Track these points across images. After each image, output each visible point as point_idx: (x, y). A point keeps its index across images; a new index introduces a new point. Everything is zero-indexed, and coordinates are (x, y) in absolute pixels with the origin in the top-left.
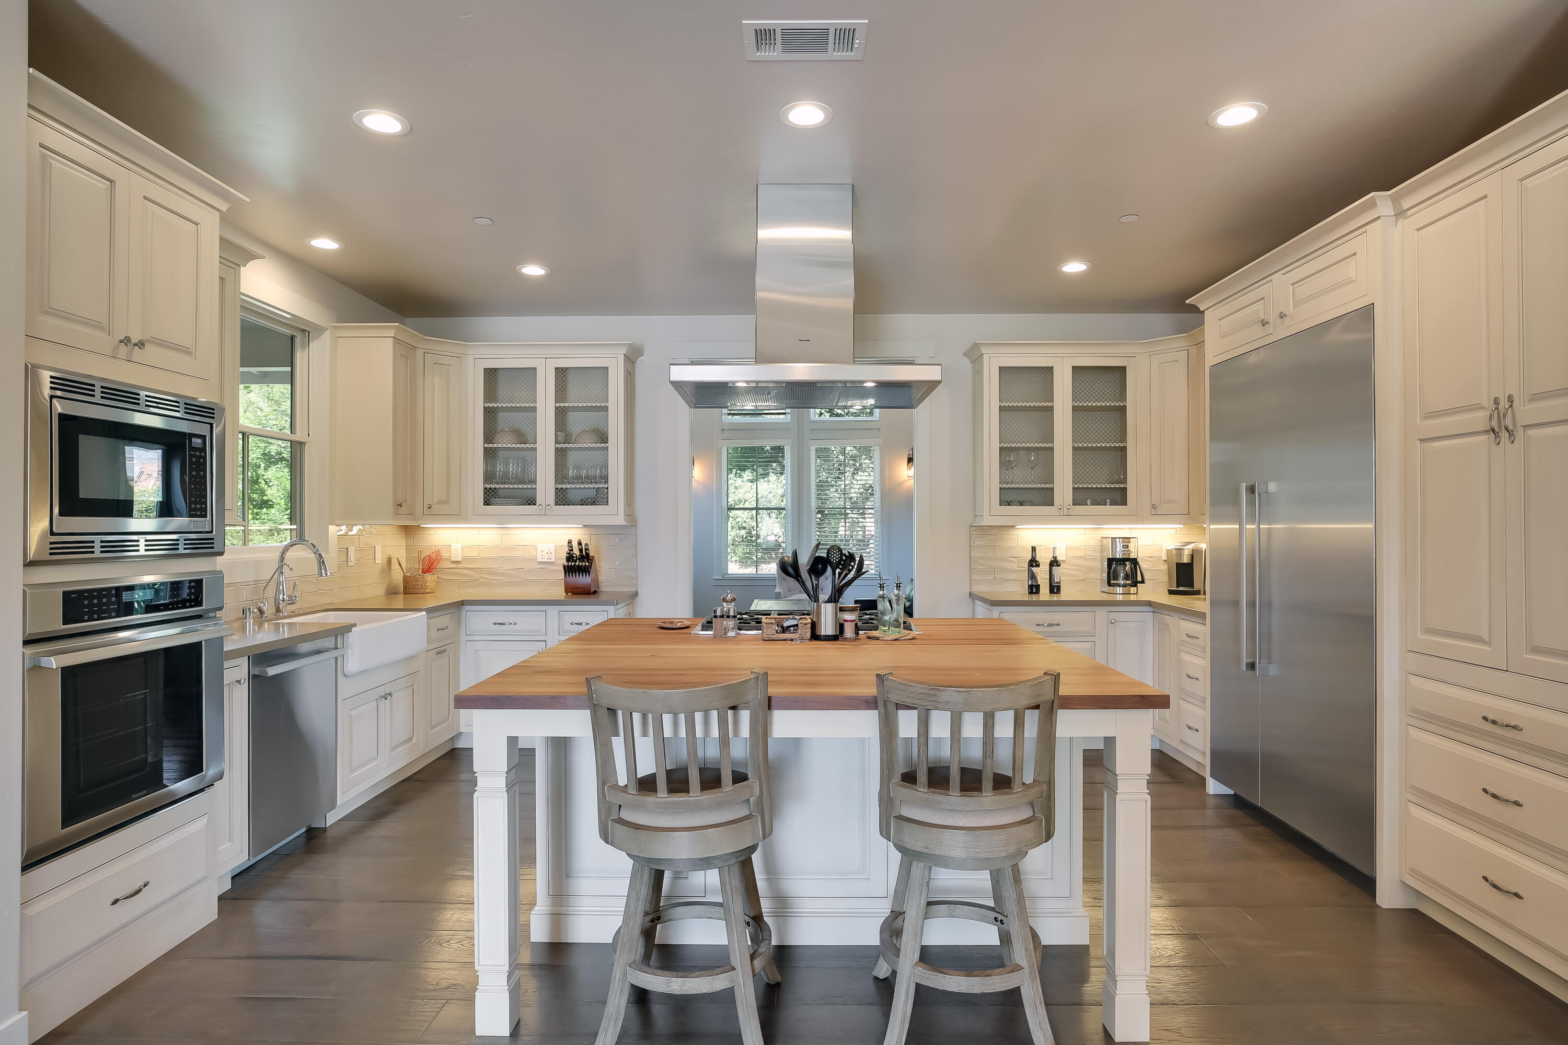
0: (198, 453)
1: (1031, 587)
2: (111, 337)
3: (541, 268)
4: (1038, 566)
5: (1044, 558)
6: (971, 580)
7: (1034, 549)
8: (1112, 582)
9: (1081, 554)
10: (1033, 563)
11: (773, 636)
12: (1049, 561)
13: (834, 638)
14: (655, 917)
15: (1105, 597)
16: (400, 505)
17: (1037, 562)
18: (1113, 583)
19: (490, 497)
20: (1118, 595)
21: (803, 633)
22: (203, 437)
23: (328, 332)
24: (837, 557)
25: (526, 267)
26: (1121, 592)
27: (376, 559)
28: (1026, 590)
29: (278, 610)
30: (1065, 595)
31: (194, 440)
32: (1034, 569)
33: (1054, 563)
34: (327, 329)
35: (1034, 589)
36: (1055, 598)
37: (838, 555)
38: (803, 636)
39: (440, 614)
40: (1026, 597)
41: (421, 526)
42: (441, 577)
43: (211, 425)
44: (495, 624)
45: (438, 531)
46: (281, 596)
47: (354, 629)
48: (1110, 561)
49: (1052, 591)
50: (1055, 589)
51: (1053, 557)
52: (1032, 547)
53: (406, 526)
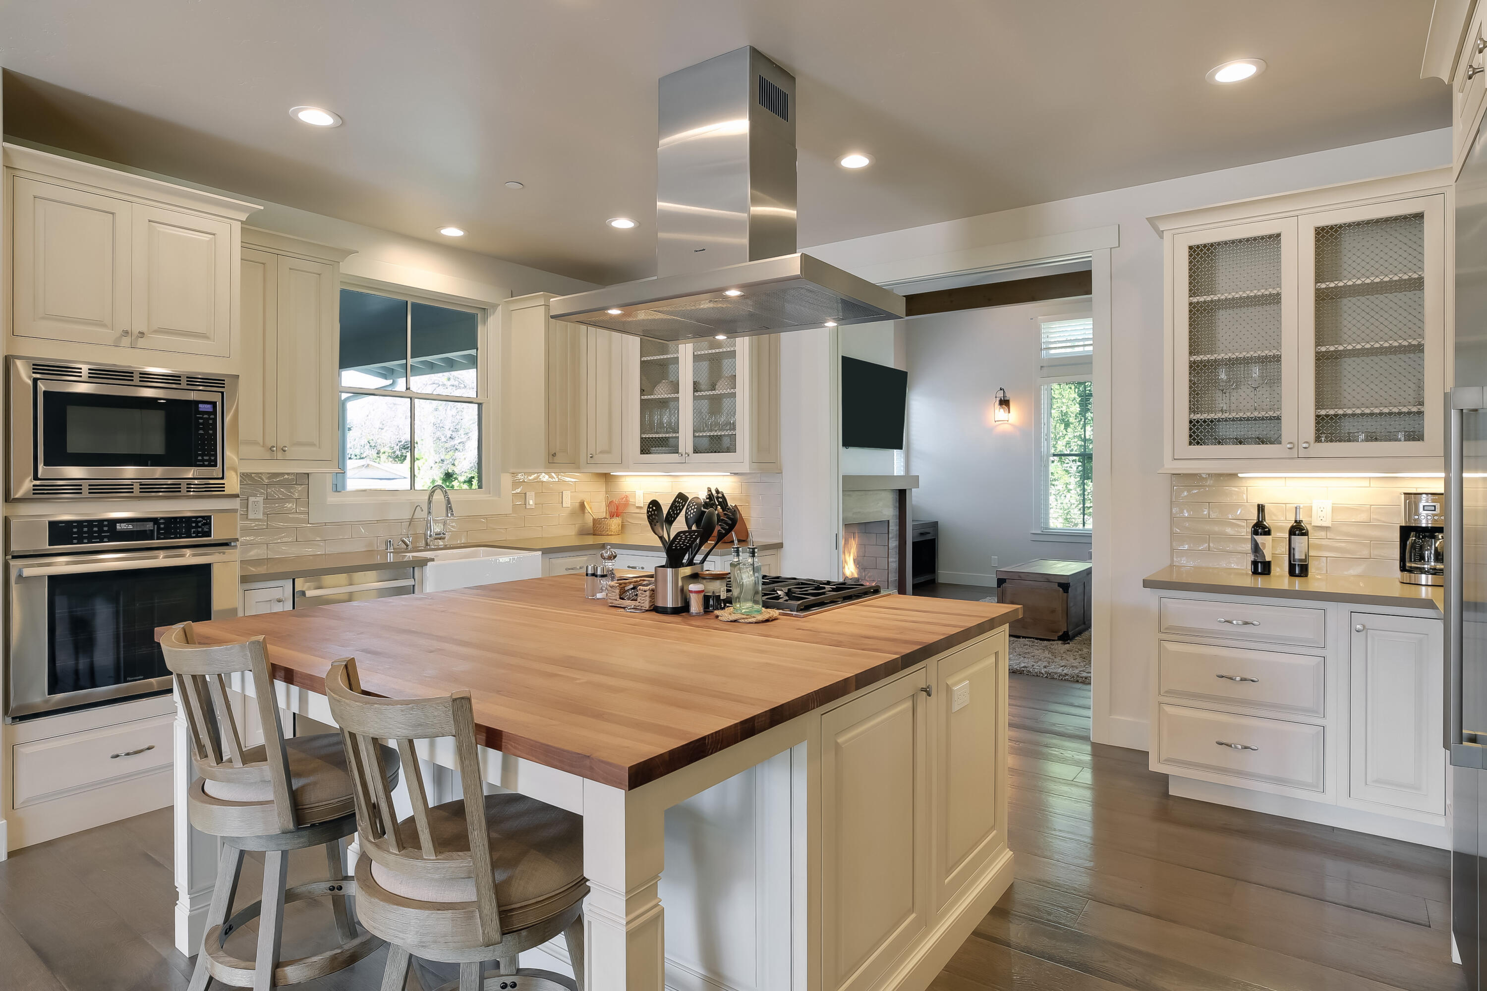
0: (205, 416)
1: (1255, 563)
2: (113, 332)
3: (630, 221)
4: (1268, 533)
5: (1280, 522)
6: (1172, 550)
7: (1261, 508)
8: (1408, 564)
9: (1363, 517)
10: (1260, 529)
11: (617, 602)
12: (1290, 525)
13: (676, 611)
14: (336, 886)
15: (1396, 590)
16: (554, 455)
17: (1266, 527)
18: (1411, 567)
19: (647, 447)
20: (1424, 588)
21: (643, 601)
22: (214, 404)
23: (500, 308)
24: (692, 511)
25: (617, 219)
26: (1430, 583)
27: (563, 503)
28: (1249, 568)
29: (427, 544)
30: (1317, 581)
31: (200, 406)
32: (1260, 539)
33: (1297, 530)
34: (499, 305)
35: (1262, 567)
36: (1298, 584)
37: (693, 509)
38: (642, 605)
39: (569, 555)
40: (1248, 581)
41: (611, 474)
42: (629, 520)
43: (222, 393)
44: (629, 567)
45: (628, 479)
46: (429, 532)
47: (430, 564)
48: (1405, 532)
49: (1292, 573)
50: (1299, 569)
51: (1296, 521)
52: (1259, 505)
53: (606, 474)
